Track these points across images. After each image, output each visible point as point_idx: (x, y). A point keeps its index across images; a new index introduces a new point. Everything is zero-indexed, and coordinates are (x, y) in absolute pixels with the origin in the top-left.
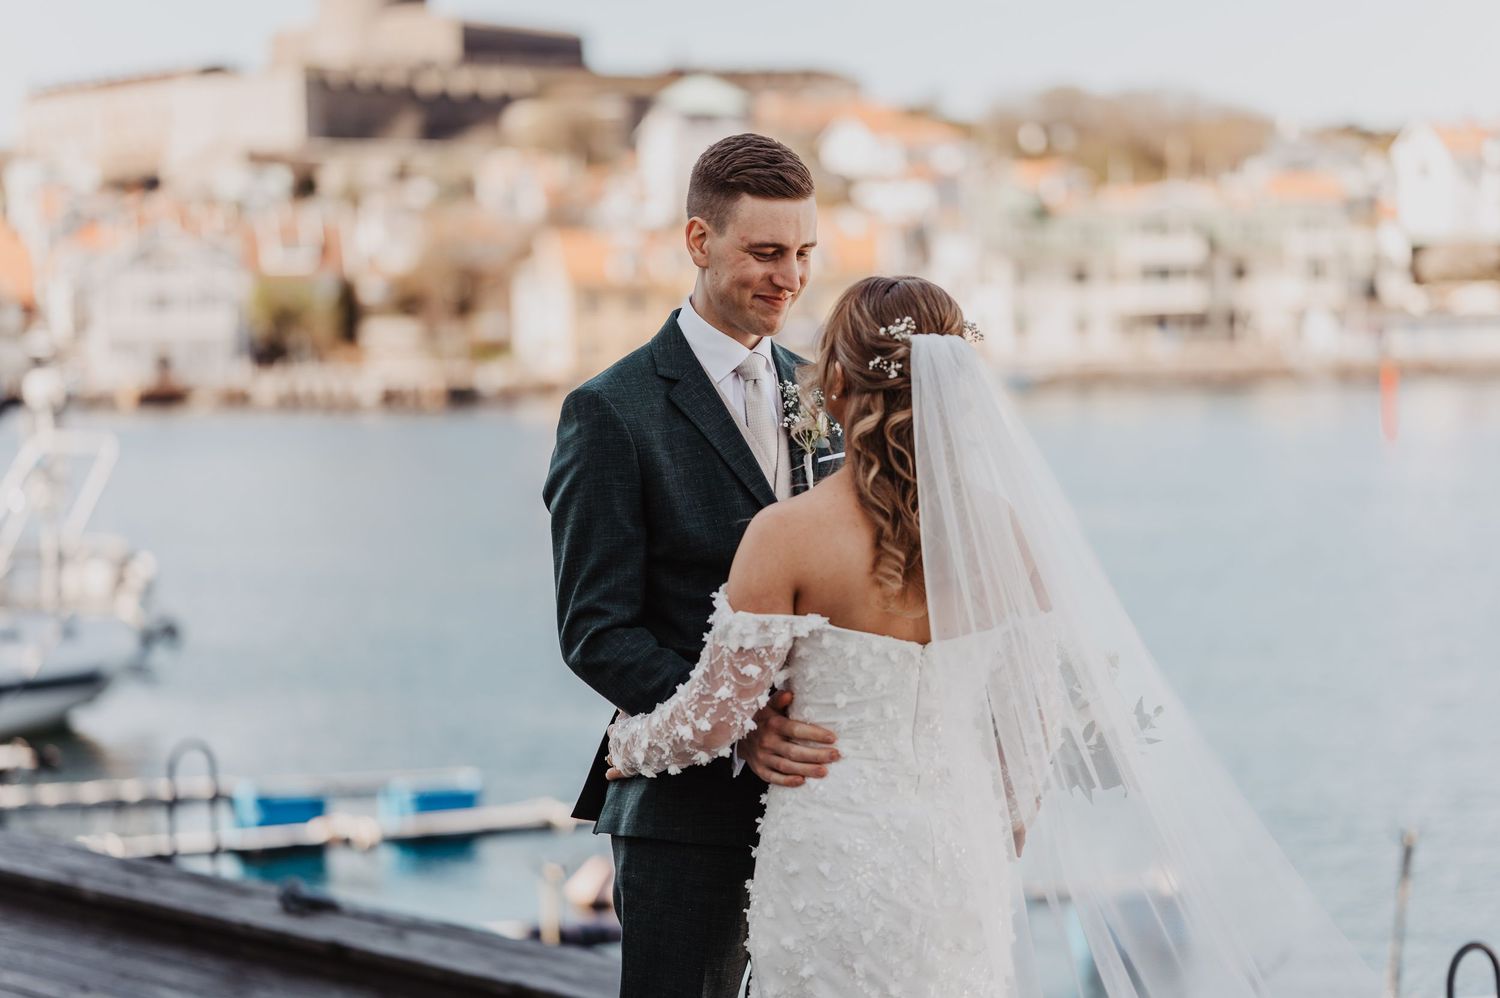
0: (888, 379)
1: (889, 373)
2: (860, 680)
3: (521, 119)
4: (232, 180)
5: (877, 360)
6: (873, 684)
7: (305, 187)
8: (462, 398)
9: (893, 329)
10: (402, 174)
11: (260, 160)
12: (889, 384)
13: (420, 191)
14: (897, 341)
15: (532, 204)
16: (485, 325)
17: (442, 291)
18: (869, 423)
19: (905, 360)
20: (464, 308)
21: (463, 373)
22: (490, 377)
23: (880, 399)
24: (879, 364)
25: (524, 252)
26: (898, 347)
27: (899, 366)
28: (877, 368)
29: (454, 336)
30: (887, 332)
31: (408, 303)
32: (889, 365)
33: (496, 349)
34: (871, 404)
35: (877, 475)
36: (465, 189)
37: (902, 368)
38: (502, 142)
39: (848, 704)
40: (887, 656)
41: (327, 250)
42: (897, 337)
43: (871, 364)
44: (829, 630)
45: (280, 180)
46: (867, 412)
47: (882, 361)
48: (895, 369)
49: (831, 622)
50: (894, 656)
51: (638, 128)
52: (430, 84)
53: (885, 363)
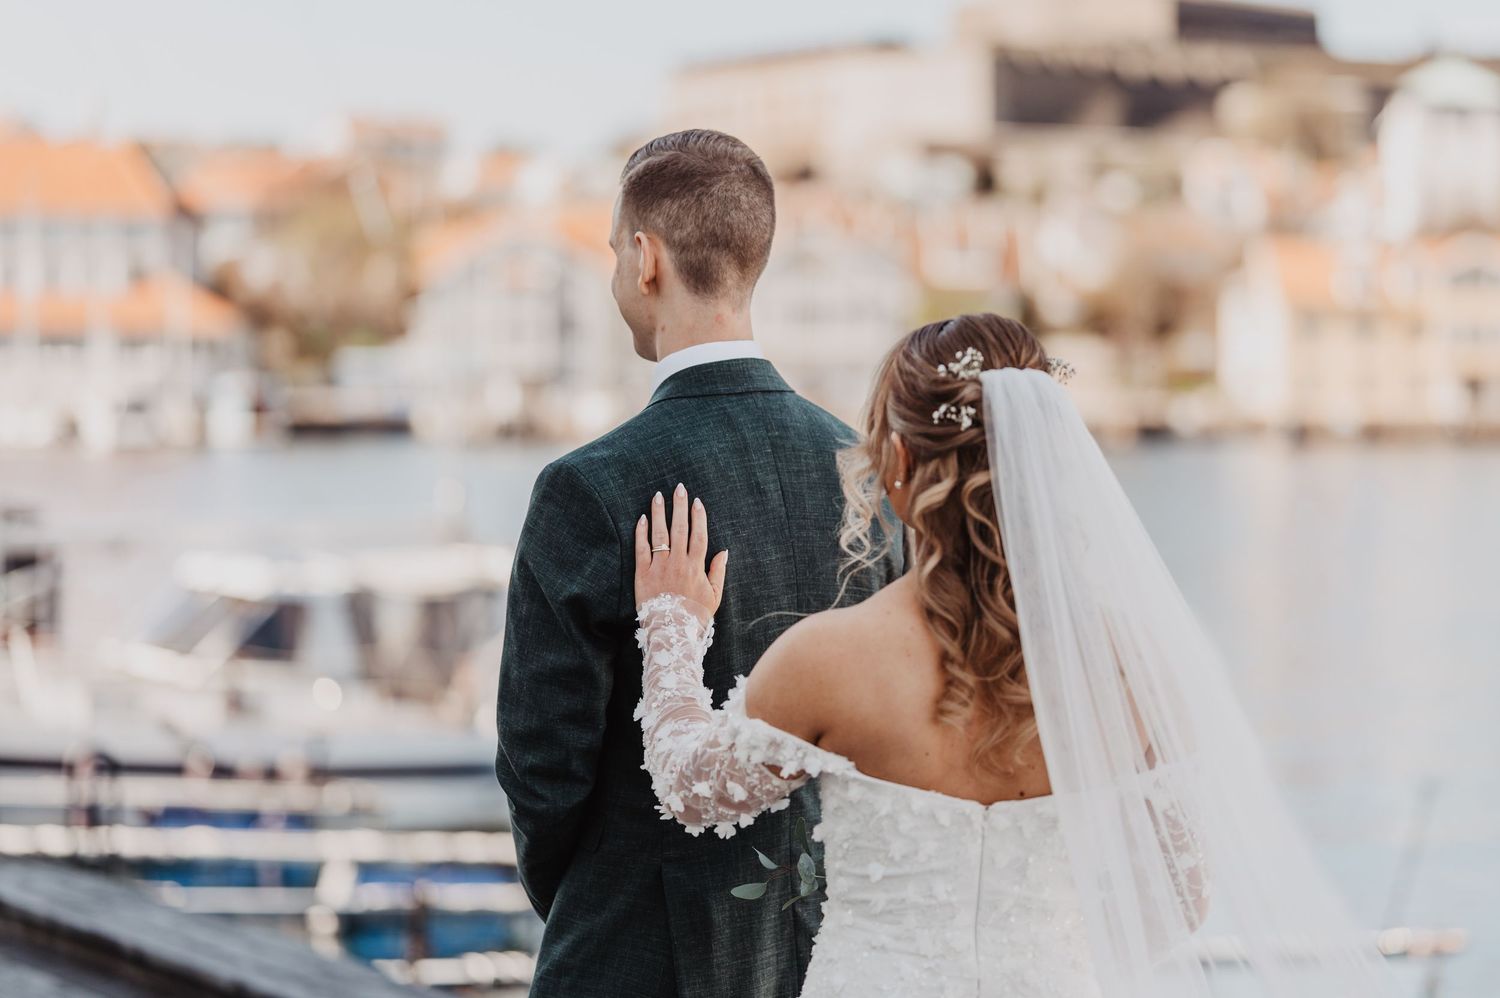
0: (960, 432)
1: (959, 424)
2: (898, 848)
3: (1242, 106)
4: (901, 175)
5: (943, 408)
6: (916, 853)
7: (986, 183)
8: (1154, 434)
9: (954, 367)
10: (1100, 169)
11: (935, 150)
12: (962, 439)
13: (1119, 190)
14: (963, 379)
15: (1250, 208)
16: (1188, 350)
17: (1140, 308)
18: (938, 493)
19: (976, 403)
20: (1164, 328)
21: (1154, 405)
22: (1188, 412)
23: (953, 463)
24: (945, 413)
25: (1235, 263)
26: (963, 387)
27: (972, 411)
28: (944, 420)
29: (1149, 361)
30: (949, 372)
31: (1099, 321)
32: (958, 412)
33: (1199, 378)
34: (942, 471)
35: (936, 569)
36: (1171, 188)
37: (976, 414)
38: (1216, 130)
39: (885, 877)
40: (933, 816)
41: (1008, 260)
42: (963, 374)
43: (936, 415)
44: (855, 780)
45: (956, 177)
46: (936, 479)
47: (948, 409)
48: (967, 415)
49: (860, 768)
50: (944, 819)
51: (1379, 116)
52: (1137, 67)
53: (953, 409)
